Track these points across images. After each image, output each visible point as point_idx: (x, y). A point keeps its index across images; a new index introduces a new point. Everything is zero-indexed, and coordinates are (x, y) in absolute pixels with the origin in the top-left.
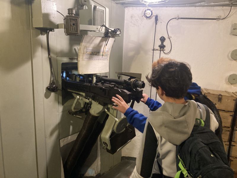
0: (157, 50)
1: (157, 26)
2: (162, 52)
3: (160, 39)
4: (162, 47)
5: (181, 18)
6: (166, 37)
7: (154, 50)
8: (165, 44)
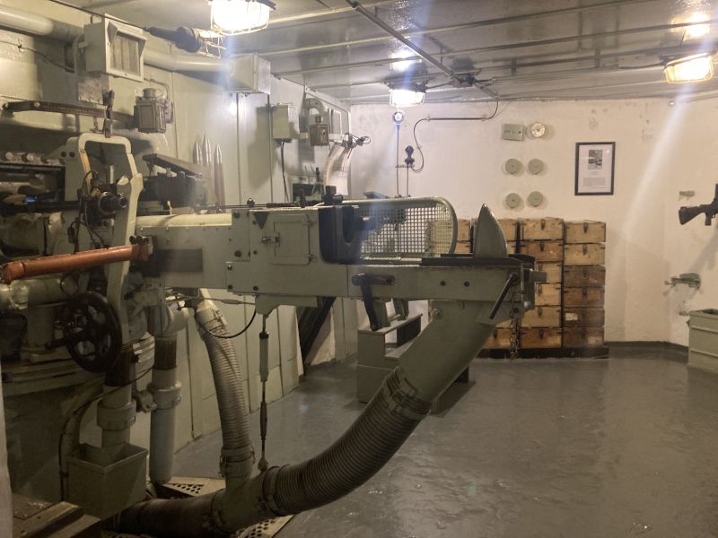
0: (403, 166)
1: (400, 131)
2: (410, 169)
3: (407, 150)
4: (410, 161)
5: (434, 119)
6: (414, 147)
7: (398, 167)
8: (412, 156)
